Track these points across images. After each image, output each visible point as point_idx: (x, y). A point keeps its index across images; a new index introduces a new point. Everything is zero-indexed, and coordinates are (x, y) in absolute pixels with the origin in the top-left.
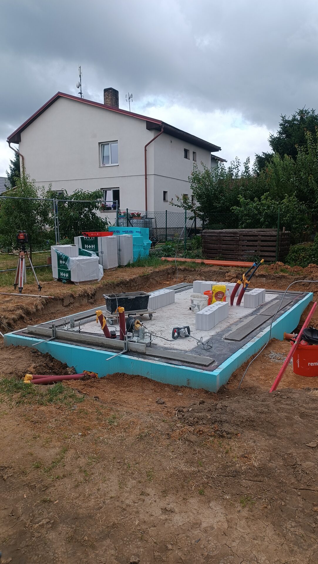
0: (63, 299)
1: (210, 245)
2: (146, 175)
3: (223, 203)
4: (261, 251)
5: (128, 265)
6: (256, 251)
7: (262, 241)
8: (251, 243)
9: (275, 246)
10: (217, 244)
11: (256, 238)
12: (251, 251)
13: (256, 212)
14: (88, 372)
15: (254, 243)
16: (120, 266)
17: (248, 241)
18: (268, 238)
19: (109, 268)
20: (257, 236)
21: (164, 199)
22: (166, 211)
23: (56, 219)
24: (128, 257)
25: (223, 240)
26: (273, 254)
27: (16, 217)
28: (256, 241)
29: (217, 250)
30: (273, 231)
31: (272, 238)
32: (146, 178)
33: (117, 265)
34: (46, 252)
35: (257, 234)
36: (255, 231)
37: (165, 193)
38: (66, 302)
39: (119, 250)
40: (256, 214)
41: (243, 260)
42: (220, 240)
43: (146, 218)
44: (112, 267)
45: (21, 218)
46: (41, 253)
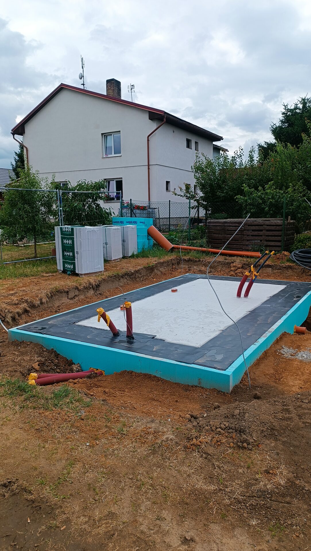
0: (68, 292)
1: (215, 235)
2: (149, 165)
3: (227, 193)
4: (267, 241)
5: (133, 256)
6: (261, 241)
7: (268, 230)
8: (256, 233)
9: (280, 236)
10: (222, 234)
11: (261, 228)
12: (256, 241)
13: (261, 201)
14: (94, 369)
15: (259, 232)
16: (124, 257)
17: (253, 230)
18: (273, 228)
19: (113, 259)
20: (262, 225)
21: (167, 189)
22: (170, 201)
23: (61, 210)
24: (133, 249)
25: (228, 230)
26: (279, 244)
27: (20, 209)
28: (262, 230)
29: (222, 240)
30: (278, 221)
31: (278, 227)
32: (149, 169)
33: (121, 256)
34: (51, 243)
35: (262, 224)
36: (260, 220)
37: (168, 183)
38: (71, 295)
39: (124, 241)
40: (260, 204)
41: (248, 250)
42: (225, 230)
43: (150, 208)
44: (116, 258)
45: (25, 209)
46: (45, 244)
